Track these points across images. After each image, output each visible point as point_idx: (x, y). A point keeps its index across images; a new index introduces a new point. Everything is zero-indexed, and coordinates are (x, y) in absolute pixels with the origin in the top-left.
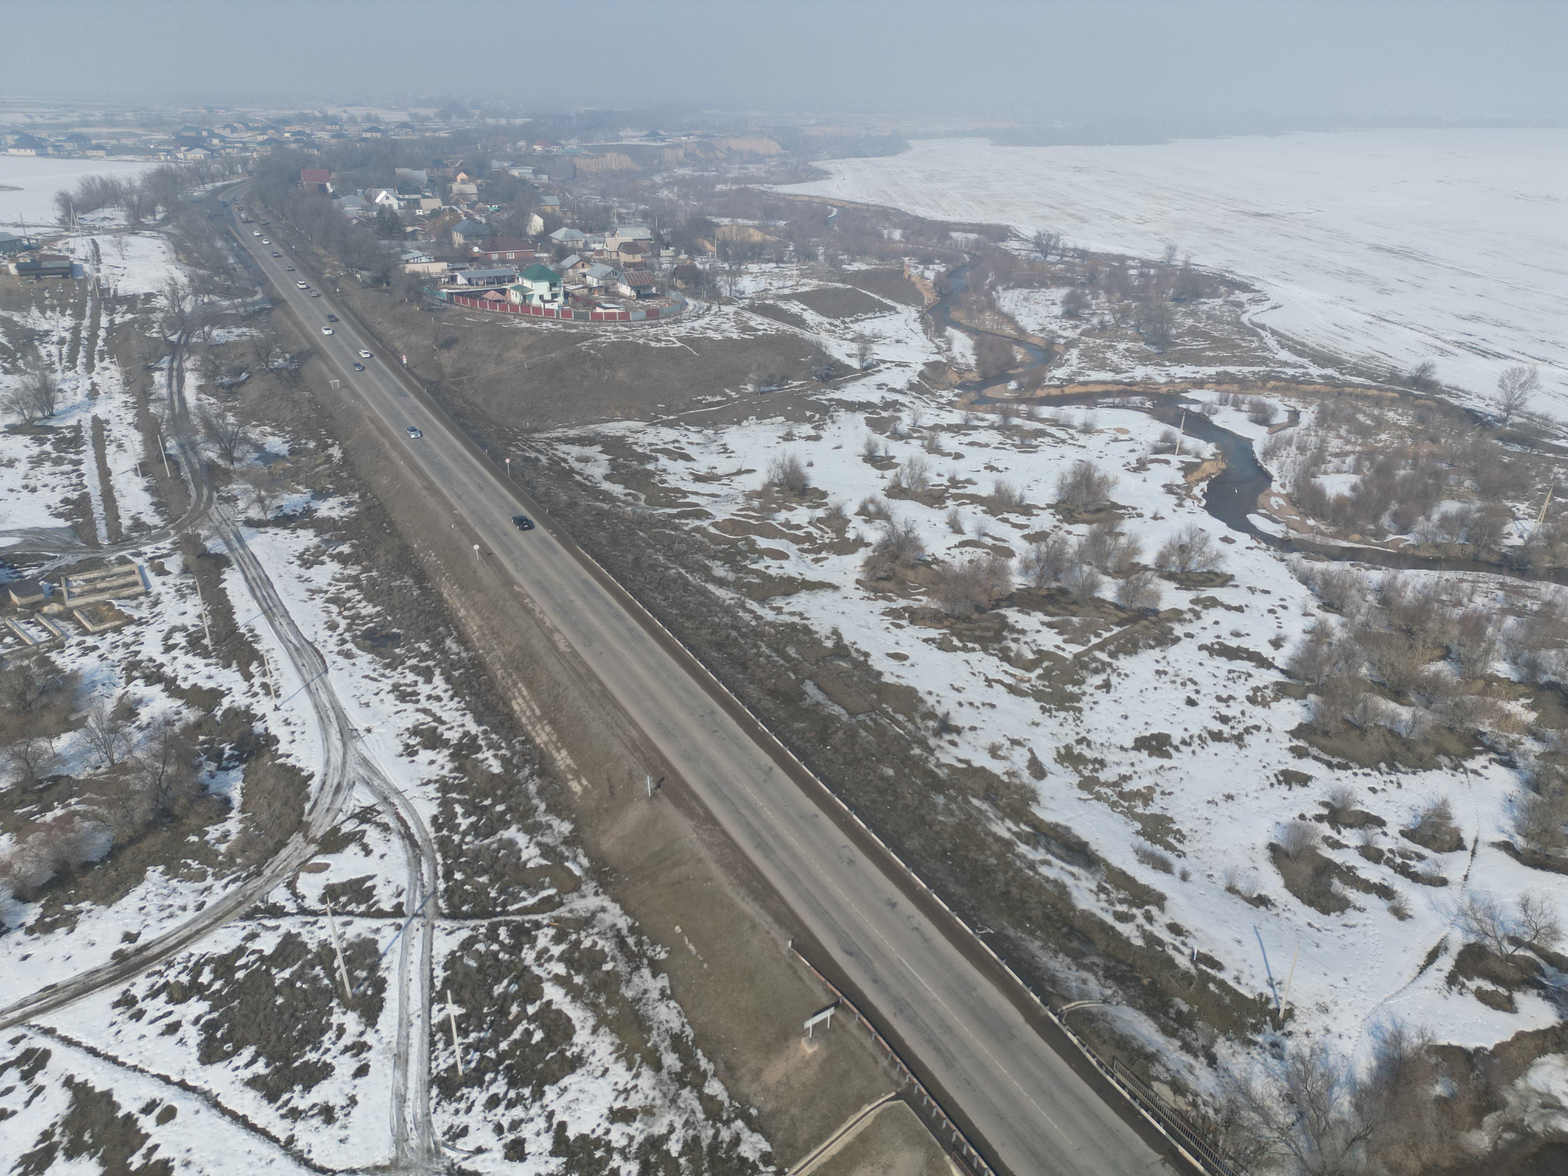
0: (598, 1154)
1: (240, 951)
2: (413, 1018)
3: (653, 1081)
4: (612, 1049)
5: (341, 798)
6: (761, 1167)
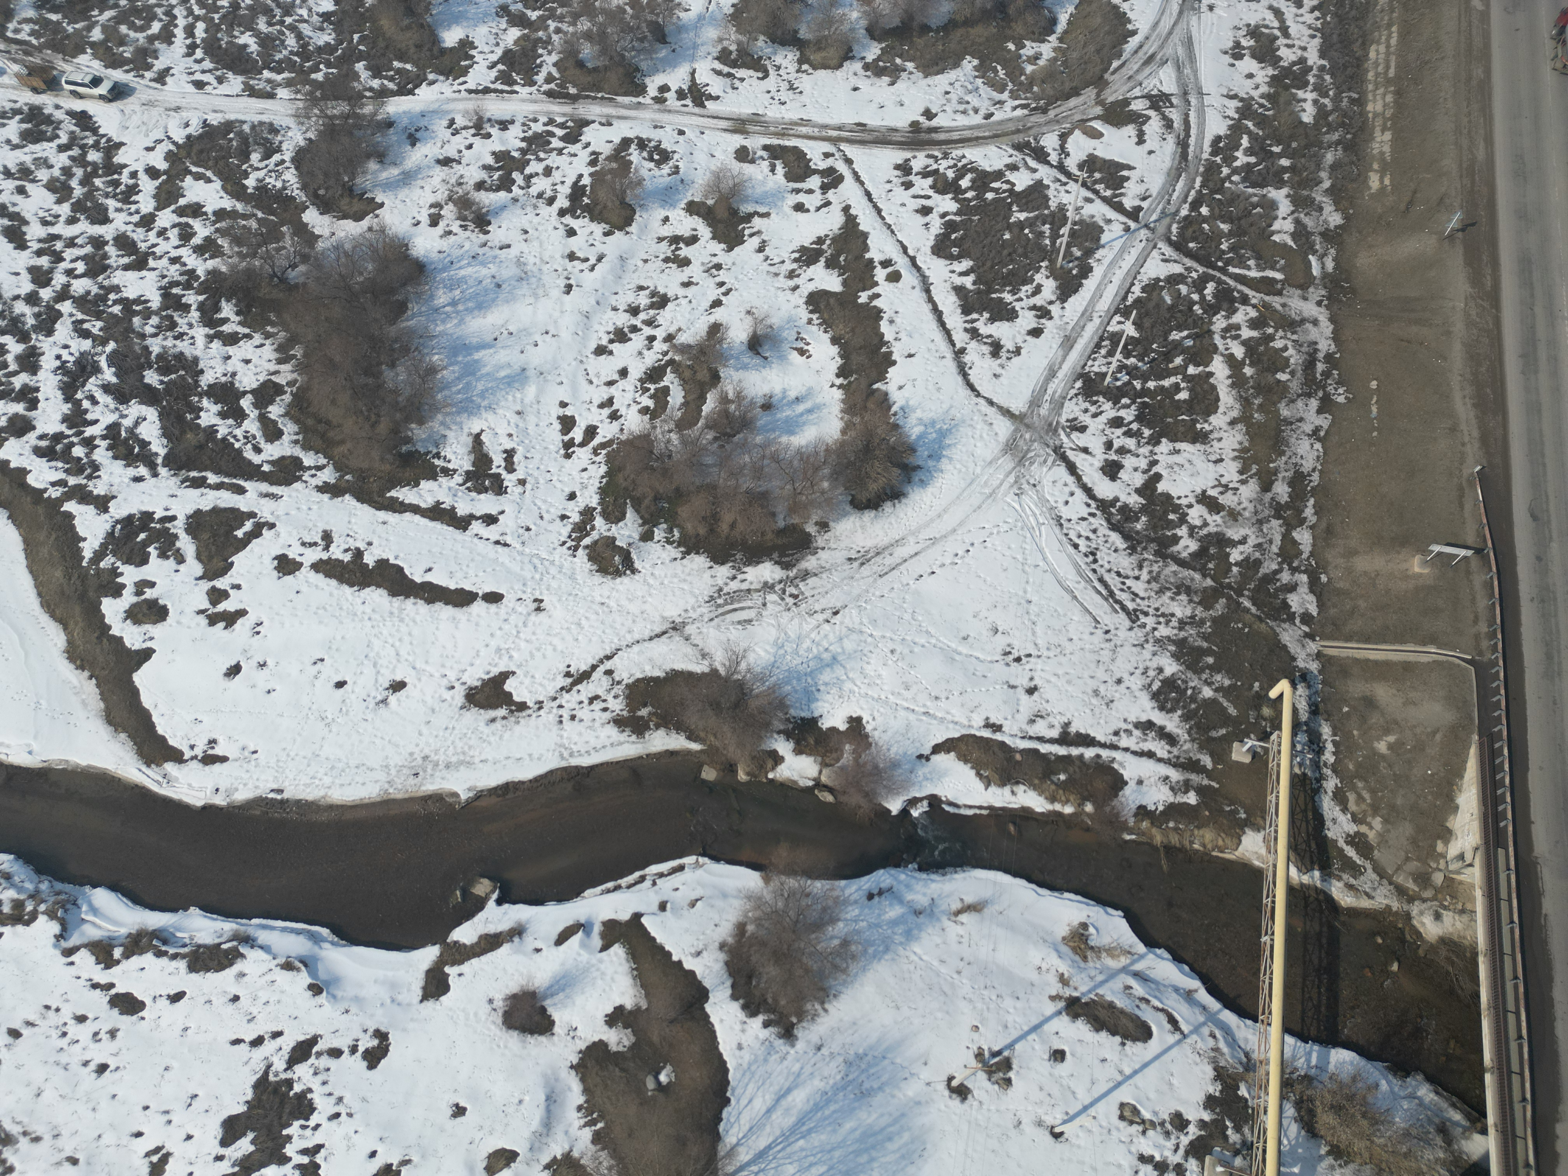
0: (1172, 516)
1: (998, 175)
2: (1095, 315)
3: (1254, 496)
4: (1237, 447)
5: (1147, 71)
6: (1297, 621)
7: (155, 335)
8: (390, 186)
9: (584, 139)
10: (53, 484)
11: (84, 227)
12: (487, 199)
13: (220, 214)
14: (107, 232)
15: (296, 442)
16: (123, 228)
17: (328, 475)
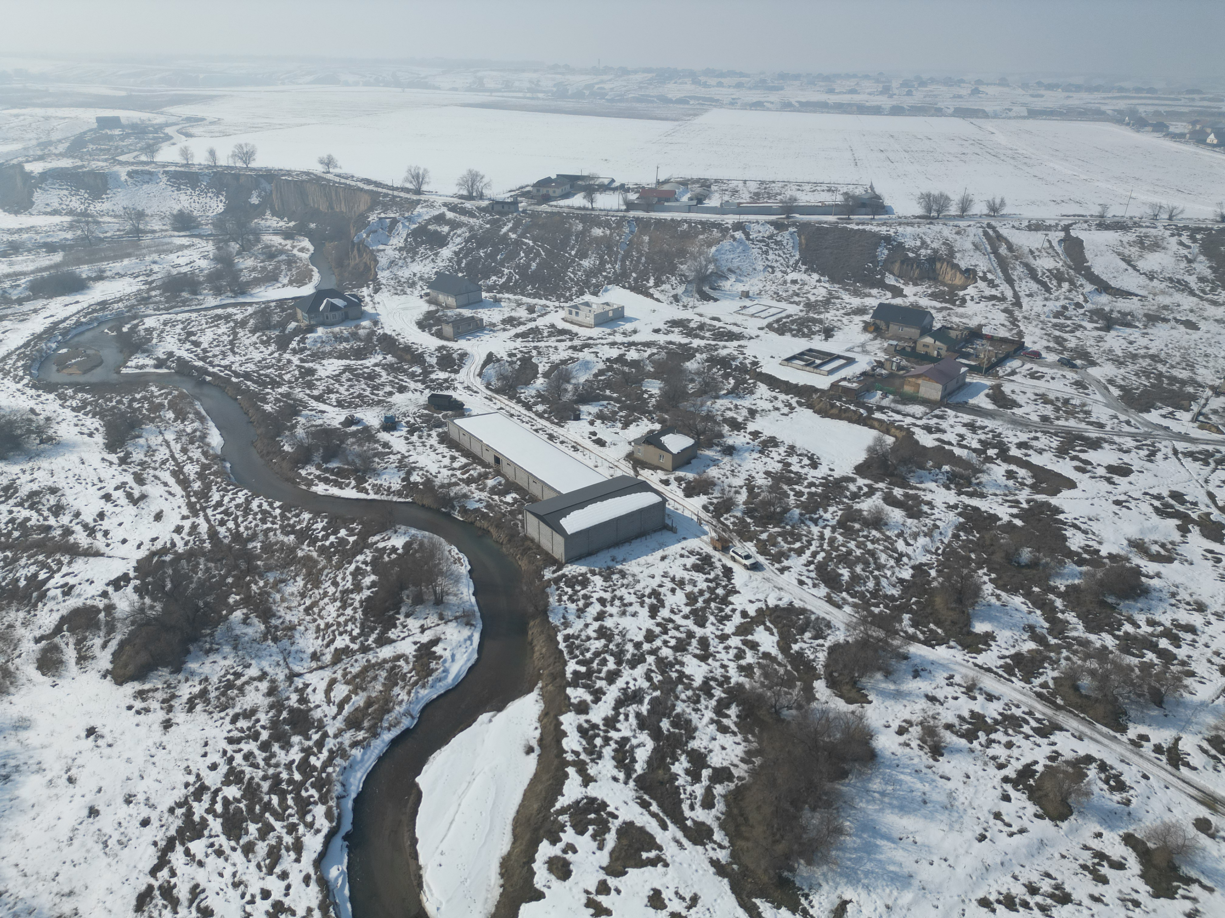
7: (684, 701)
8: (884, 694)
9: (1053, 738)
10: (573, 752)
11: (690, 624)
12: (949, 738)
13: (766, 655)
14: (699, 632)
15: (718, 819)
16: (709, 634)
17: (723, 856)
